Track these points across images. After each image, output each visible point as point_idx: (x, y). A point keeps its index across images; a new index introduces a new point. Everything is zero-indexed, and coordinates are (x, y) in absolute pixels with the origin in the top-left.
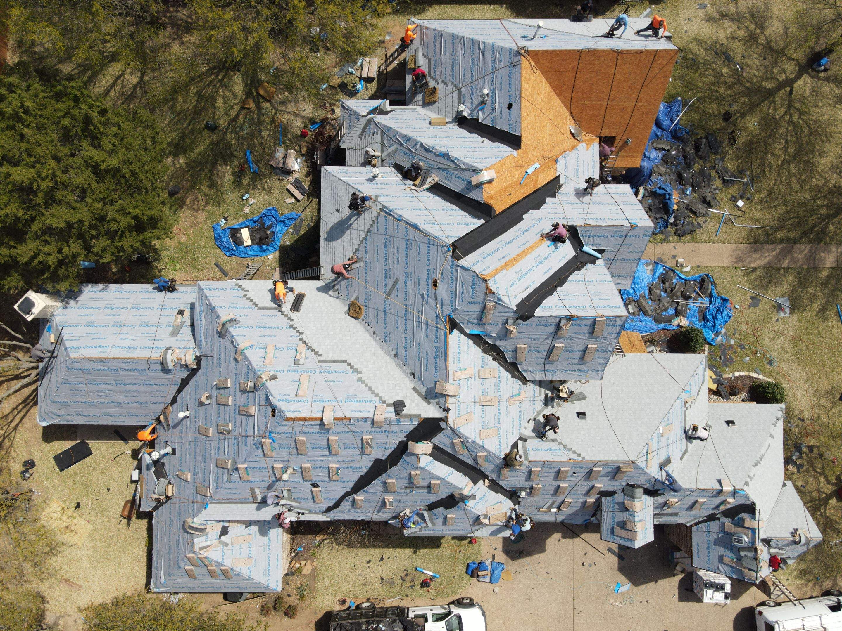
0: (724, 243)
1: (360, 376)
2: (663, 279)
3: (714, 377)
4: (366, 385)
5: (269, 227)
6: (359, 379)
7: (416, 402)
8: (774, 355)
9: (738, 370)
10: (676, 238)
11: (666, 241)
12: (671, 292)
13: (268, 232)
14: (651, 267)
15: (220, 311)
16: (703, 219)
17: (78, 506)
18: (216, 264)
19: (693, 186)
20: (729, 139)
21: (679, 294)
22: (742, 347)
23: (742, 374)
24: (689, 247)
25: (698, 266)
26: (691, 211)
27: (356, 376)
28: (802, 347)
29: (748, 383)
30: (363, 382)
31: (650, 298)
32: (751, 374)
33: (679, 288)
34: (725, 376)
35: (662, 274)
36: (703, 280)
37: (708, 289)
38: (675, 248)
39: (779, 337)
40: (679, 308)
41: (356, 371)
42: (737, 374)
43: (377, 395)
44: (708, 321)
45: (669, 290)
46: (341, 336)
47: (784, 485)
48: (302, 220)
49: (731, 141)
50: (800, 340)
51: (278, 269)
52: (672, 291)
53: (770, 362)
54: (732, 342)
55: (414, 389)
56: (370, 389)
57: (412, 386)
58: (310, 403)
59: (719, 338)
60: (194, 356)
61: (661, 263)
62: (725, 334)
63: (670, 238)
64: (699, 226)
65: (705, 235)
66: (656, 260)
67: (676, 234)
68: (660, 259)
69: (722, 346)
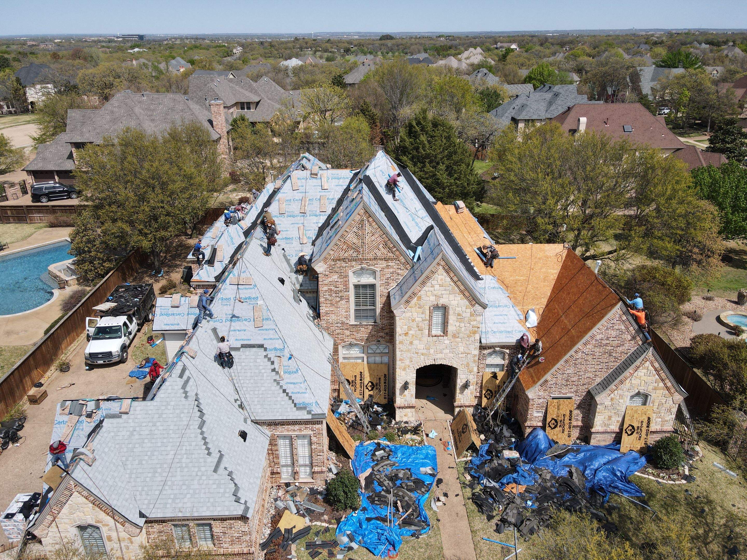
0: (476, 549)
3: (294, 531)
10: (470, 495)
11: (464, 485)
14: (430, 472)
21: (400, 494)
24: (462, 511)
25: (438, 520)
26: (508, 504)
33: (407, 495)
34: (293, 547)
35: (423, 482)
38: (457, 495)
52: (404, 488)
59: (345, 539)
61: (435, 483)
62: (351, 549)
63: (468, 490)
64: (490, 518)
65: (480, 526)
66: (438, 477)
67: (473, 494)
68: (440, 481)
69: (335, 543)
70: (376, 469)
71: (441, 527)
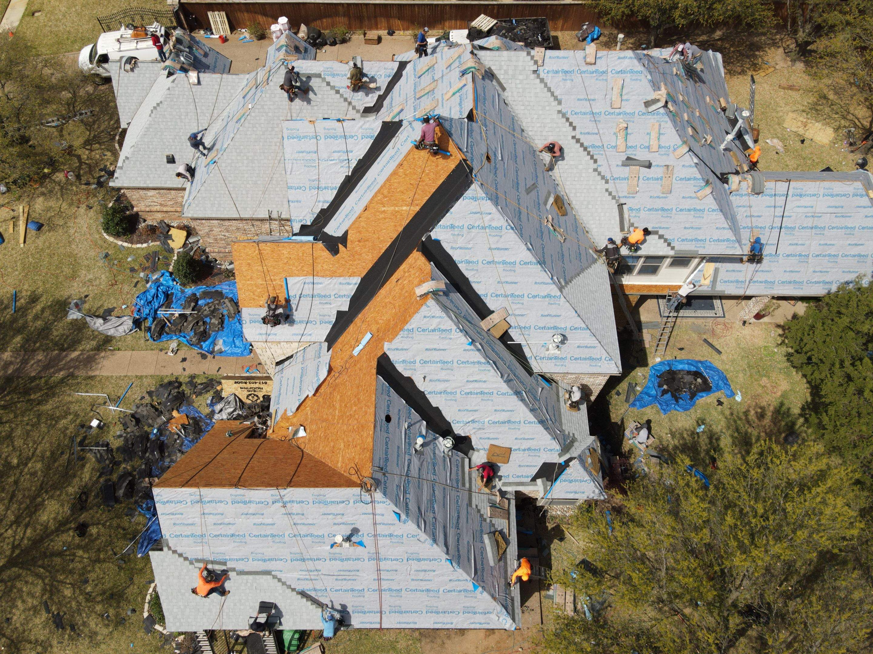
0: (125, 376)
1: (559, 108)
2: (203, 336)
3: (170, 242)
4: (552, 94)
5: (664, 392)
6: (560, 103)
7: (502, 72)
8: (100, 263)
9: (143, 249)
10: (181, 380)
11: (193, 377)
12: (199, 320)
13: (665, 387)
14: (216, 348)
15: (715, 206)
16: (144, 402)
17: (803, 141)
18: (719, 352)
19: (148, 439)
20: (86, 500)
21: (190, 319)
22: (132, 270)
23: (139, 246)
24: (167, 371)
25: (161, 350)
26: (157, 410)
27: (563, 108)
28: (67, 270)
29: (135, 237)
30: (556, 98)
31: (223, 316)
32: (130, 245)
33: (188, 325)
34: (158, 243)
35: (205, 341)
36: (160, 334)
37: (156, 325)
38: (184, 369)
39: (90, 281)
40: (193, 304)
41: (564, 115)
42: (145, 245)
43: (542, 80)
44: (164, 293)
45: (201, 323)
46: (580, 167)
47: (129, 124)
48: (627, 400)
49: (84, 498)
50: (66, 278)
51: (647, 346)
52: (197, 323)
53: (107, 256)
54: (142, 275)
55: (504, 89)
56: (549, 90)
57: (506, 94)
58: (609, 70)
59: (155, 277)
60: (730, 182)
61: (203, 352)
62: (147, 282)
63: (187, 380)
64: (150, 393)
65: (146, 383)
66: (209, 356)
67: (180, 384)
68: (204, 357)
69: (154, 270)
70: (226, 301)
71: (154, 352)
